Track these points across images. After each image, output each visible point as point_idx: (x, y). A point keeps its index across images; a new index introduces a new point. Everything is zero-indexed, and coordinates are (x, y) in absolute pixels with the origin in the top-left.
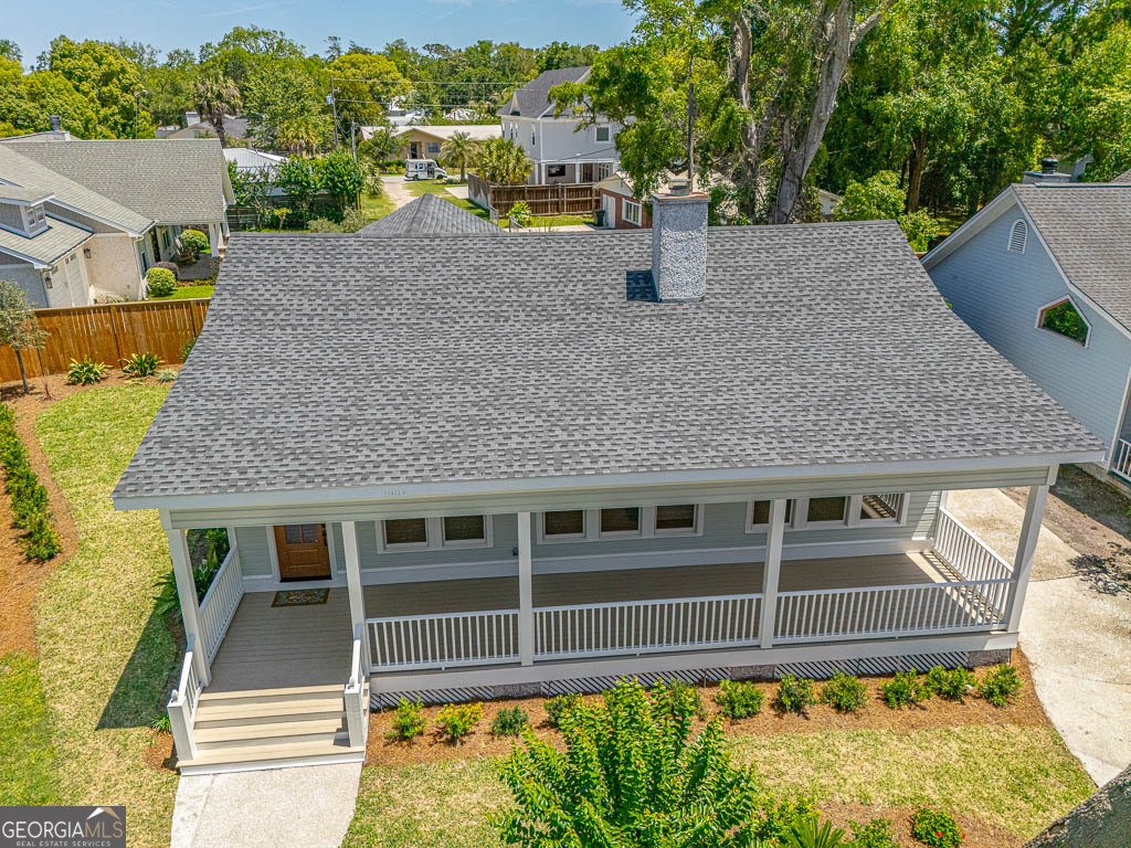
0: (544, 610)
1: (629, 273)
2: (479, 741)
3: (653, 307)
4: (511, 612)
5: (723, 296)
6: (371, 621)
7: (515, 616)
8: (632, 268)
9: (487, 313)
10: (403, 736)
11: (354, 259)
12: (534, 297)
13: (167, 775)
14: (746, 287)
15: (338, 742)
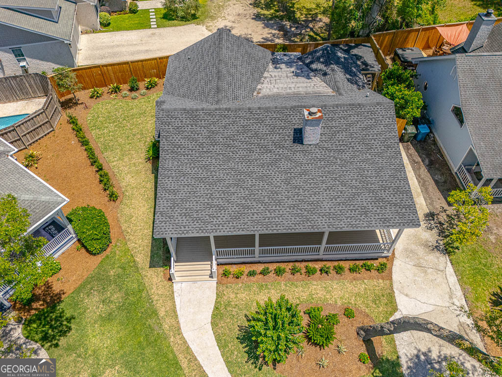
0: (262, 248)
1: (295, 129)
2: (244, 277)
3: (301, 147)
4: (253, 248)
5: (325, 141)
6: (217, 250)
7: (254, 250)
8: (296, 127)
9: (247, 149)
10: (225, 274)
11: (203, 122)
12: (262, 141)
13: (170, 283)
14: (333, 137)
15: (210, 277)
